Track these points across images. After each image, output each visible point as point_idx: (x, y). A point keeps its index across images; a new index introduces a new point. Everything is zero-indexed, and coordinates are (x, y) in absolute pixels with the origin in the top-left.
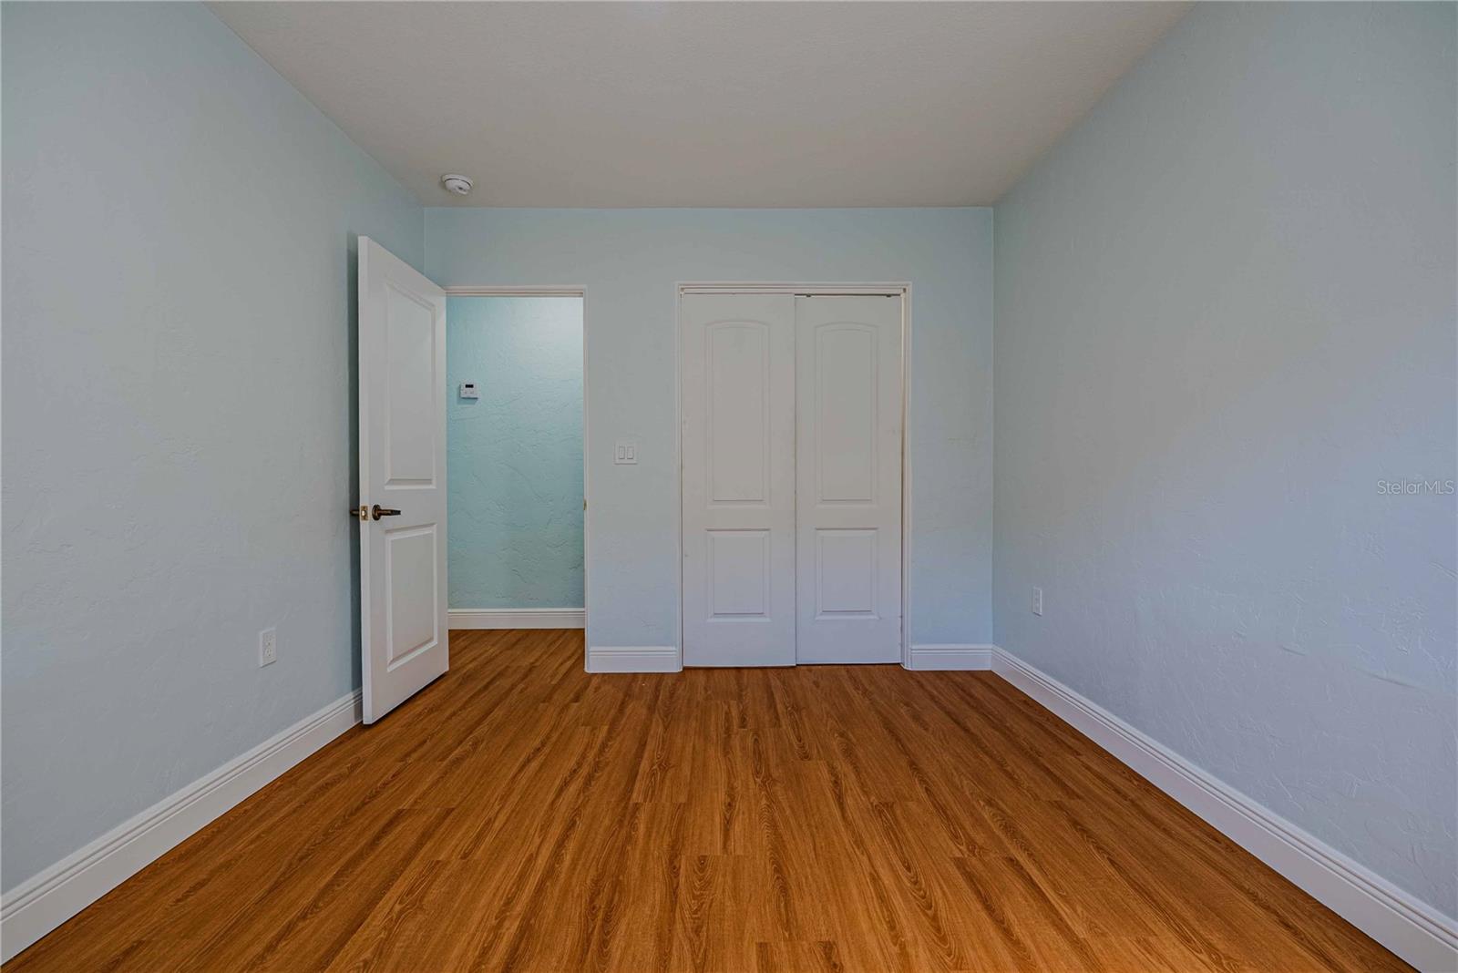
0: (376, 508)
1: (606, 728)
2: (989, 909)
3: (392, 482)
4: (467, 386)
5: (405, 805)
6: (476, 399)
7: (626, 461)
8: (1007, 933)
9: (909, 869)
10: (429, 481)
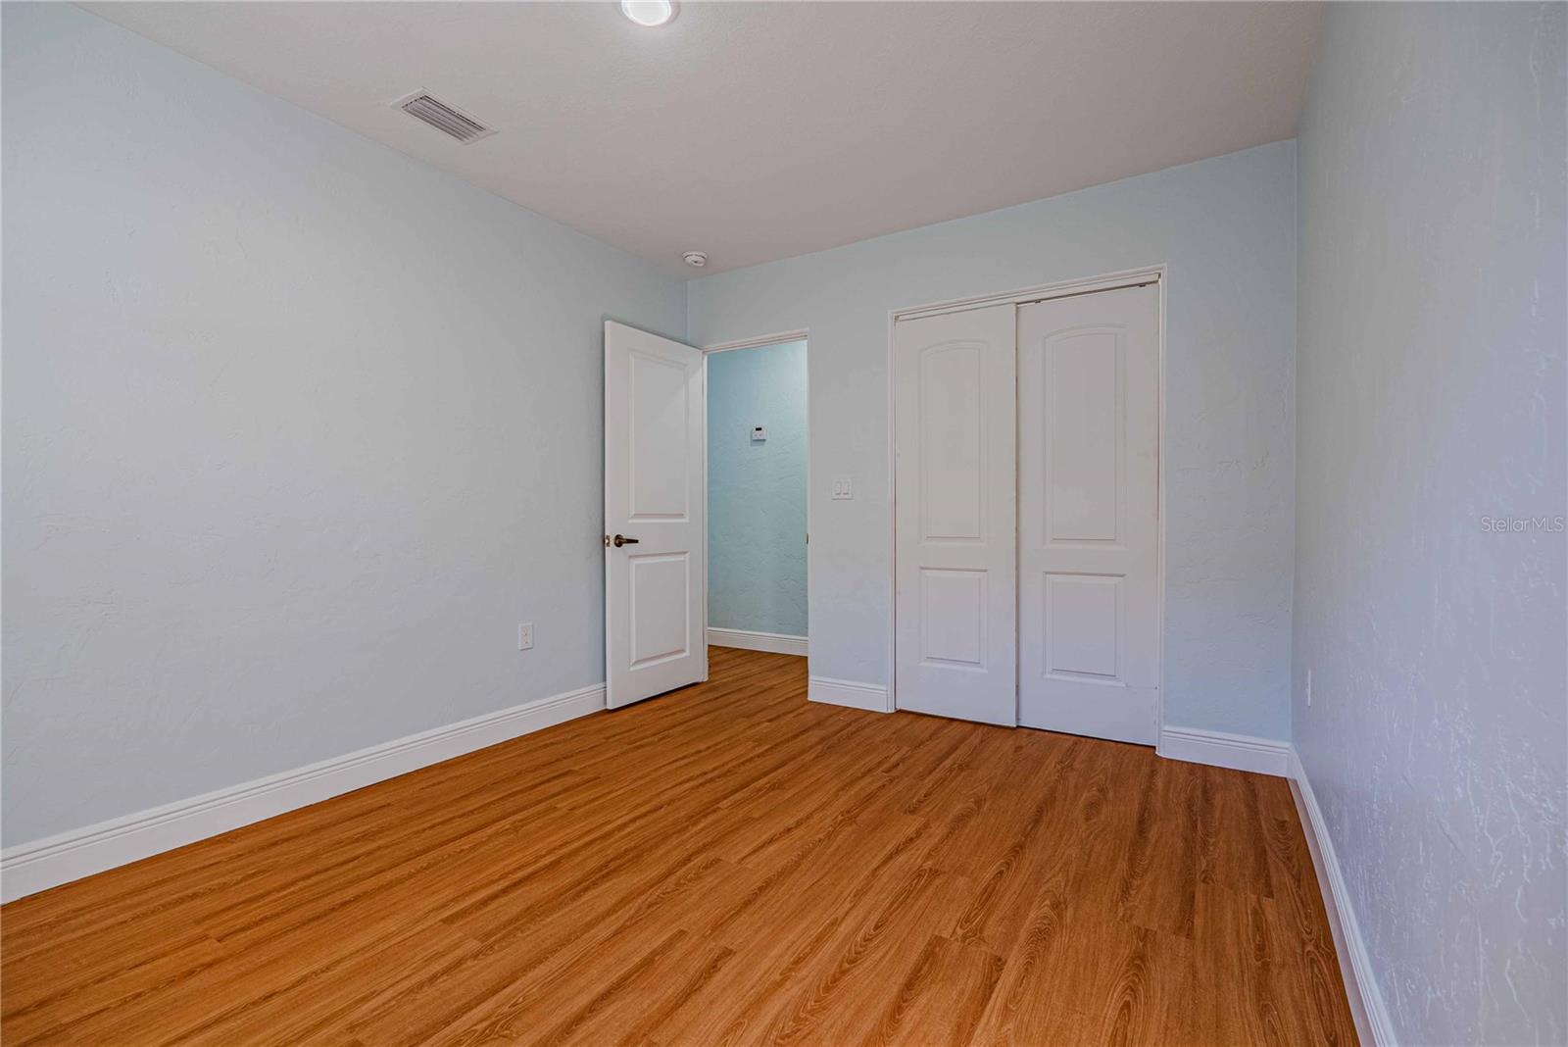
0: (618, 537)
1: (769, 746)
2: (910, 986)
3: (637, 516)
4: (757, 429)
5: (576, 768)
6: (764, 440)
7: (842, 496)
8: (897, 1010)
9: (876, 928)
10: (681, 516)
